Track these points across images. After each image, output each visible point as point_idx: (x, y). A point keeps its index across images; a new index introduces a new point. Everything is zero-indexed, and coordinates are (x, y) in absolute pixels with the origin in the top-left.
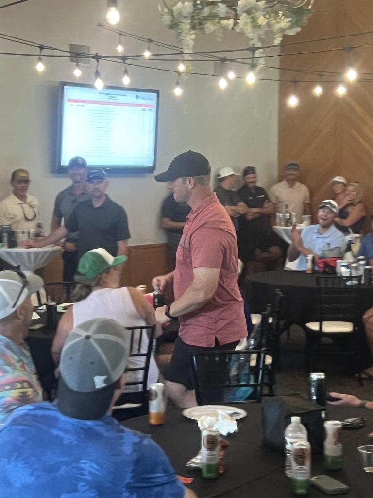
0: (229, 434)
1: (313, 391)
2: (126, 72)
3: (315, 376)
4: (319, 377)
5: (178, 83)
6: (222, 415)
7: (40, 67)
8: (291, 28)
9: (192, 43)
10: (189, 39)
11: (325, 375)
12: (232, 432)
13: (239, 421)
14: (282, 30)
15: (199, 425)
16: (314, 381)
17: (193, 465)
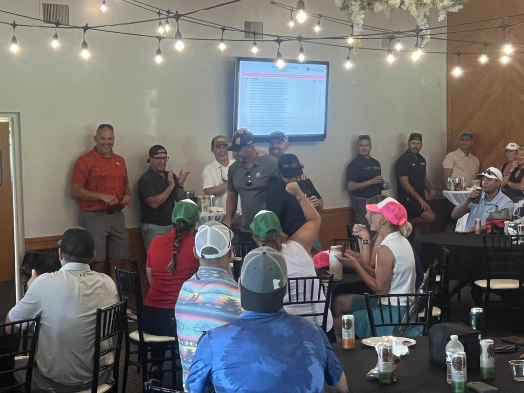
0: (402, 356)
1: (473, 323)
2: (301, 50)
3: (475, 311)
4: (478, 311)
5: (348, 58)
6: (395, 341)
7: (222, 47)
8: (453, 6)
9: (361, 22)
10: (359, 18)
11: (483, 310)
12: (404, 354)
13: (410, 348)
14: (445, 8)
15: (377, 349)
16: (474, 315)
17: (371, 375)
